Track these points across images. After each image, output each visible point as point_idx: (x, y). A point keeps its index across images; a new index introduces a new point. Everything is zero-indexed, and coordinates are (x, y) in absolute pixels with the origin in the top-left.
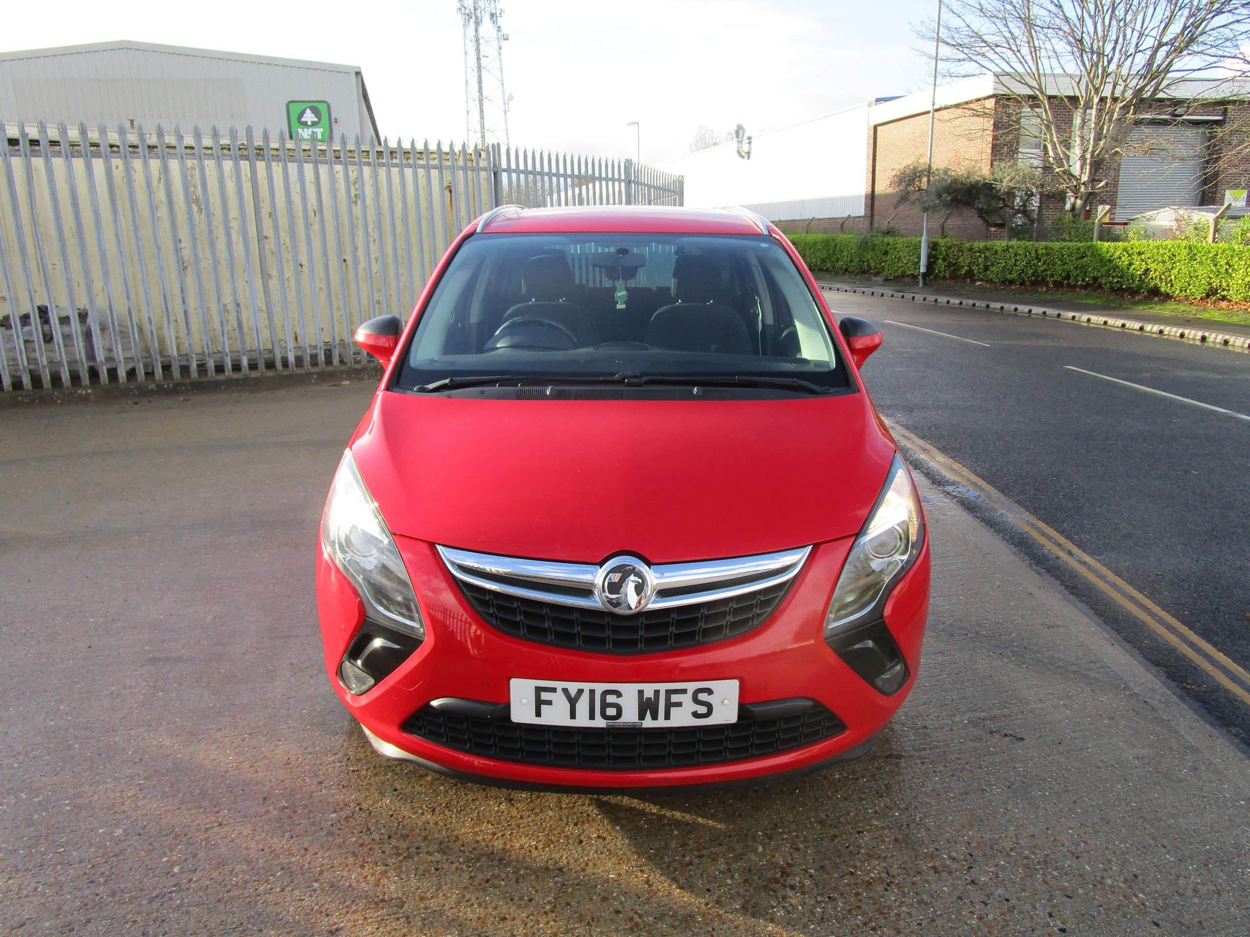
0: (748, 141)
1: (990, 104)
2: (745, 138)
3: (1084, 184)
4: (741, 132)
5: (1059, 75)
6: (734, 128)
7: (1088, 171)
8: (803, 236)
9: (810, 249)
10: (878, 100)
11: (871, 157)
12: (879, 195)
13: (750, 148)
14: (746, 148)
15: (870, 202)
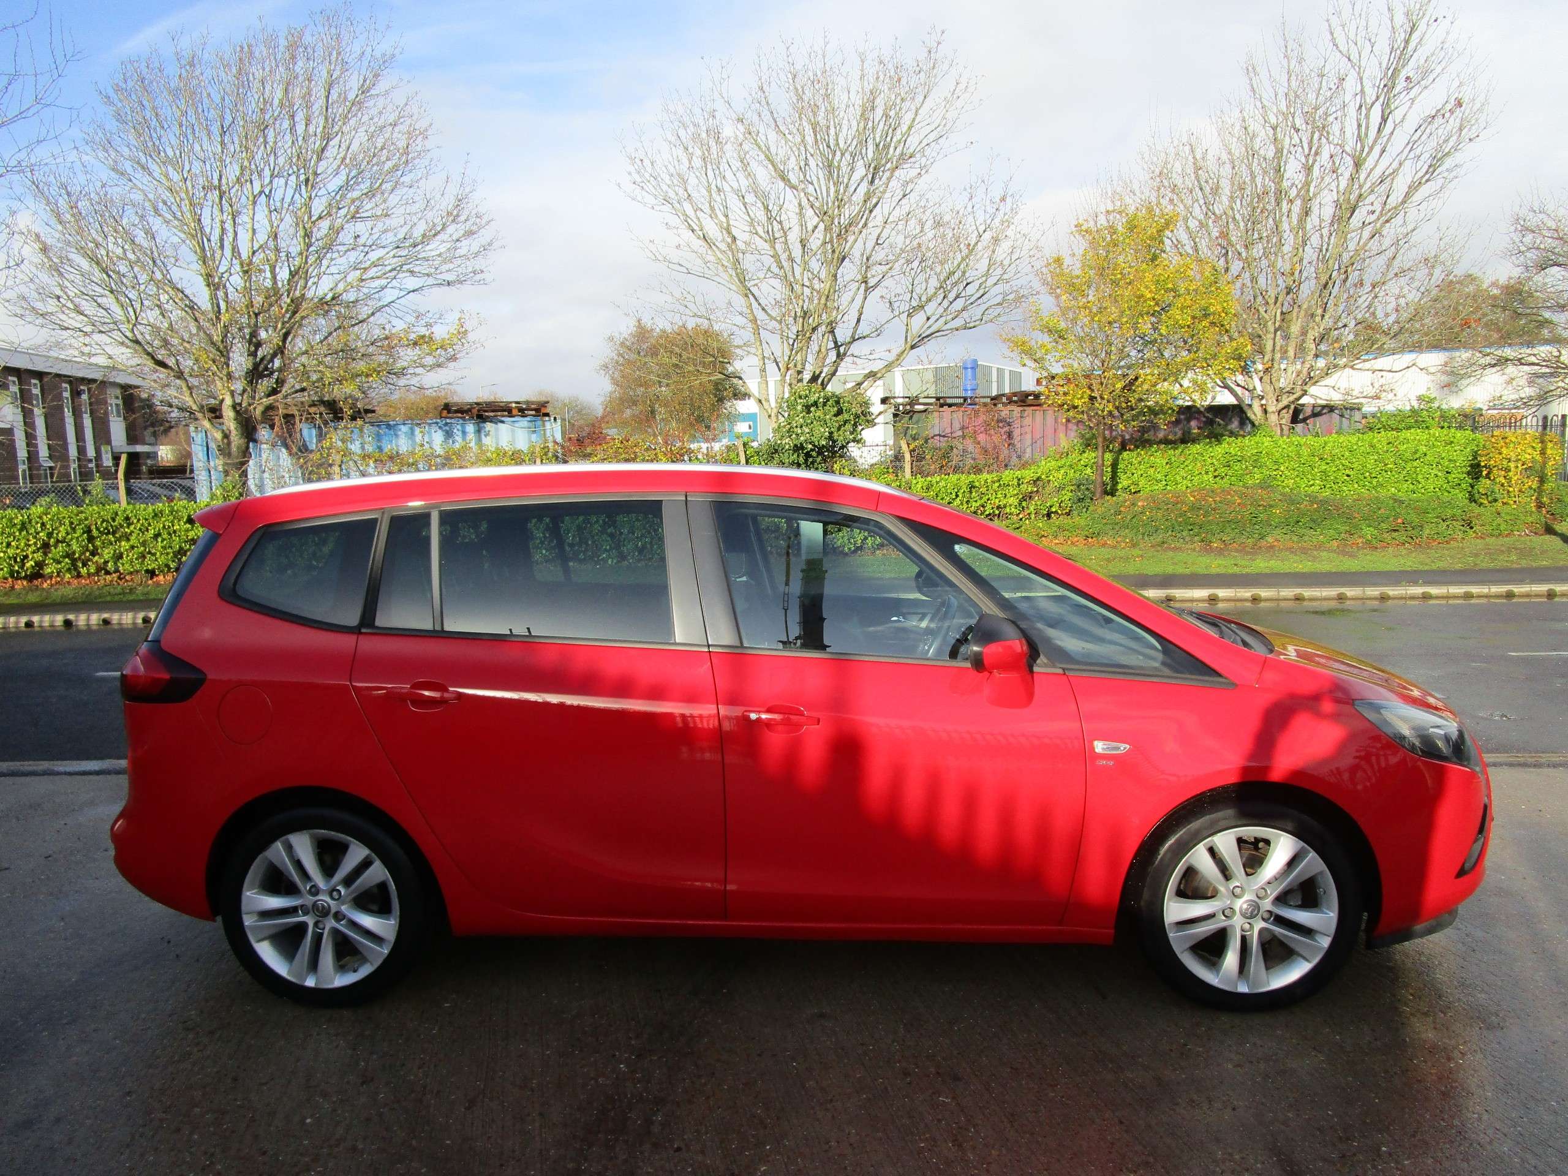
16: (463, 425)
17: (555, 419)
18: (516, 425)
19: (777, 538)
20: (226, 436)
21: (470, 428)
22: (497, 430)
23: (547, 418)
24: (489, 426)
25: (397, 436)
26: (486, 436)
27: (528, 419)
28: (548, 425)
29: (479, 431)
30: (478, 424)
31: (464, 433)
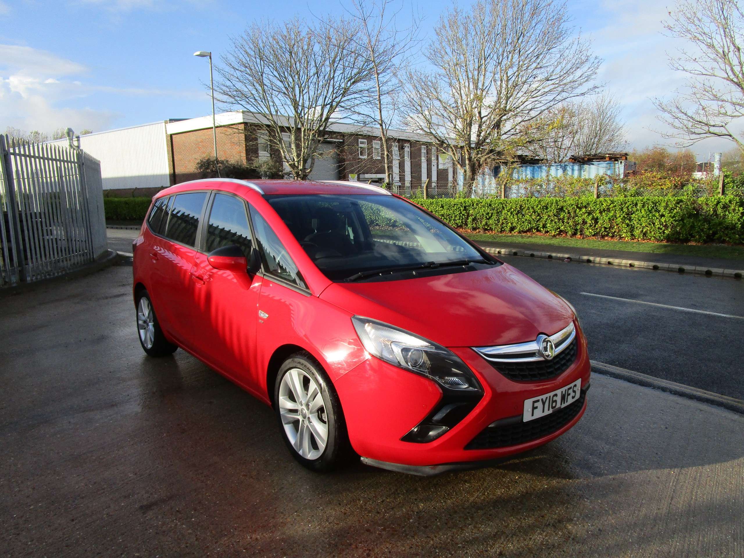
0: (76, 139)
1: (242, 127)
2: (74, 137)
3: (300, 170)
4: (71, 133)
5: (280, 116)
6: (66, 131)
7: (302, 164)
8: (132, 199)
9: (139, 206)
10: (171, 120)
11: (171, 152)
12: (179, 175)
13: (79, 143)
14: (76, 143)
15: (173, 178)
16: (573, 166)
17: (621, 162)
18: (600, 166)
19: (734, 233)
20: (465, 171)
21: (576, 167)
22: (590, 168)
23: (617, 162)
24: (586, 167)
25: (541, 171)
26: (584, 171)
27: (606, 163)
28: (617, 166)
29: (580, 170)
30: (580, 165)
31: (573, 170)
